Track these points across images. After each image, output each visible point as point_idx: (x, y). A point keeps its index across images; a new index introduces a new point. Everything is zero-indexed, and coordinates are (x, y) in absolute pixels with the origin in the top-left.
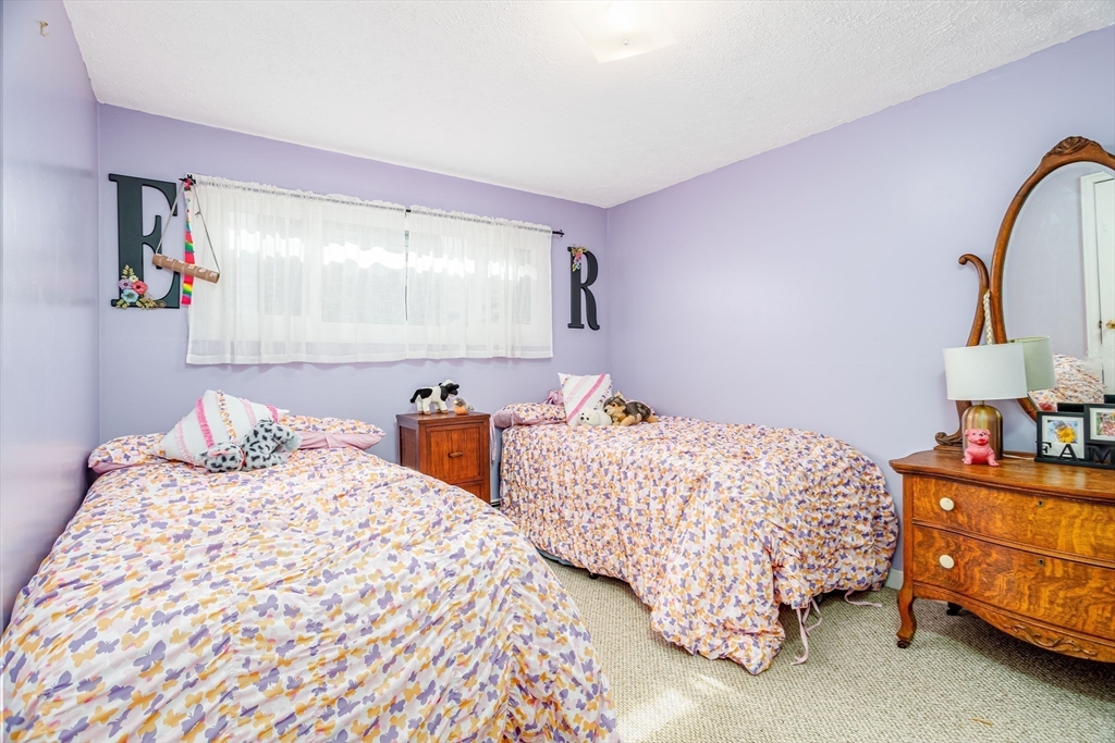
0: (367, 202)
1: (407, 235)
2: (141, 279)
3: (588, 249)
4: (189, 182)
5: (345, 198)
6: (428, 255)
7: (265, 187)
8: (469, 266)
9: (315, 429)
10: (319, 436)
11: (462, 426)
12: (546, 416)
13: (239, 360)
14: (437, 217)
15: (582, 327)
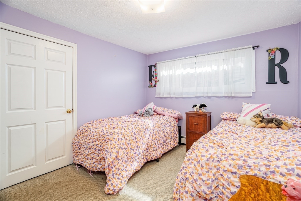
0: (186, 58)
1: (196, 63)
2: (152, 82)
3: (279, 47)
4: (156, 64)
5: (180, 58)
6: (201, 67)
7: (167, 61)
8: (215, 68)
9: (163, 111)
10: (164, 113)
11: (198, 116)
12: (232, 118)
13: (165, 96)
14: (204, 56)
15: (276, 83)
